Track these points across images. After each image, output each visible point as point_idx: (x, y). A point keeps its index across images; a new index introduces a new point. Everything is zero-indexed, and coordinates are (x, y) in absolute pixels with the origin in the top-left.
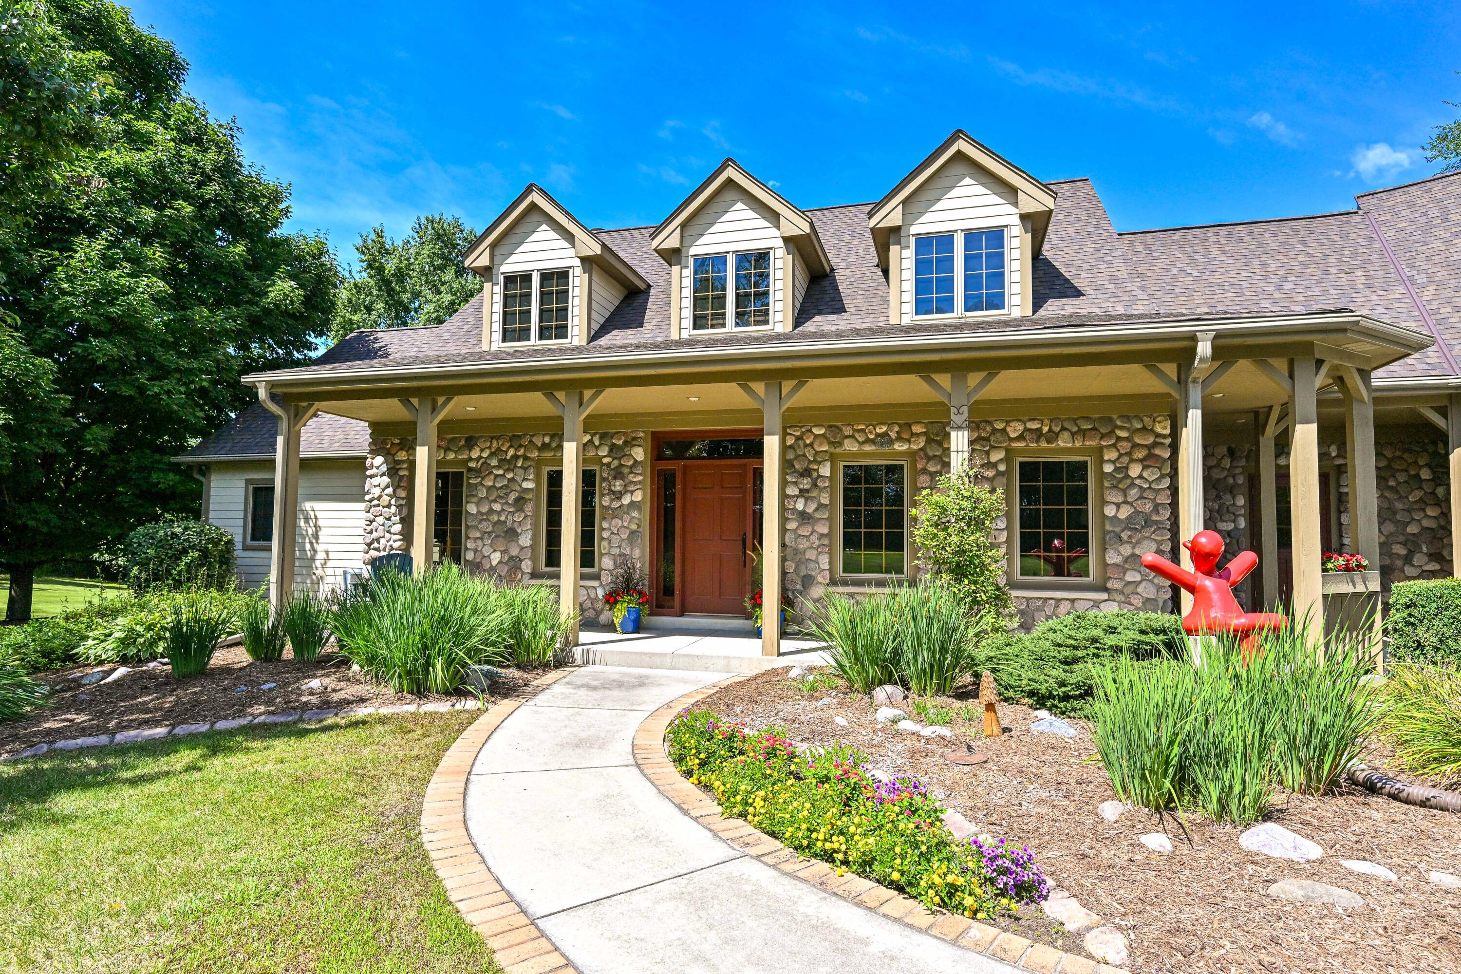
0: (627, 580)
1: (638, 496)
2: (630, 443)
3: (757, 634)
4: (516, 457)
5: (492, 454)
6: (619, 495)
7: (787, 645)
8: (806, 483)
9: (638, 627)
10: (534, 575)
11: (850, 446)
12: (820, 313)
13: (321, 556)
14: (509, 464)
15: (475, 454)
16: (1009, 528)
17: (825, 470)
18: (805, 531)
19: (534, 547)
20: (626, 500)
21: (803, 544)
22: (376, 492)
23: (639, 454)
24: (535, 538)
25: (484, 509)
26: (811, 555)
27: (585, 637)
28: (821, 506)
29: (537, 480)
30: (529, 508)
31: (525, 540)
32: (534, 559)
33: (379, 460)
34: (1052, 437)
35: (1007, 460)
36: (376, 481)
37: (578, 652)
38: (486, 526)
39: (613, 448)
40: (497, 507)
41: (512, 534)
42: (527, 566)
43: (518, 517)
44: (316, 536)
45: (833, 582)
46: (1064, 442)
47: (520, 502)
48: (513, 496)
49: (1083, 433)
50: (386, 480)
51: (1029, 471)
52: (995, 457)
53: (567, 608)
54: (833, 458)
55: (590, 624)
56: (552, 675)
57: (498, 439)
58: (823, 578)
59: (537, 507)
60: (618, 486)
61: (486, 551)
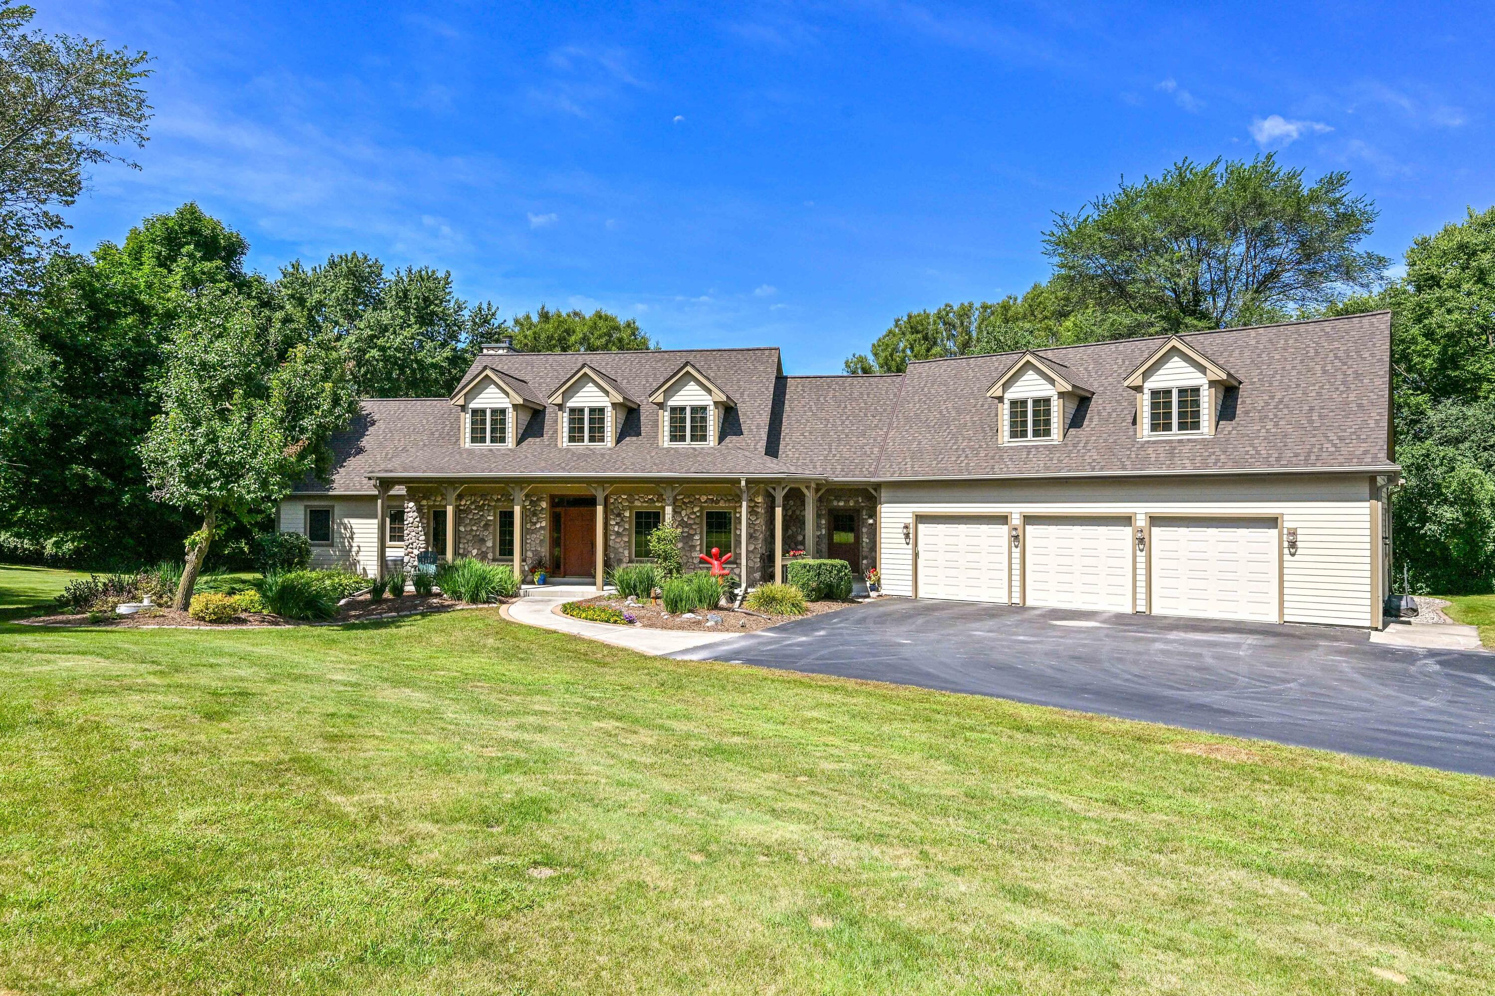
0: (540, 562)
1: (544, 524)
2: (540, 499)
3: (594, 584)
4: (484, 505)
5: (472, 503)
6: (535, 524)
7: (606, 588)
8: (618, 520)
9: (544, 582)
10: (494, 560)
11: (637, 503)
12: (630, 435)
13: (355, 549)
14: (481, 508)
15: (463, 503)
16: (701, 539)
17: (627, 514)
18: (618, 540)
19: (494, 546)
20: (538, 526)
21: (617, 546)
22: (411, 520)
23: (544, 505)
24: (494, 543)
25: (468, 529)
26: (621, 550)
27: (523, 587)
28: (625, 529)
29: (495, 516)
30: (491, 529)
31: (489, 544)
32: (494, 552)
33: (411, 504)
34: (717, 502)
35: (701, 511)
36: (410, 514)
37: (522, 592)
38: (470, 537)
39: (531, 501)
40: (475, 528)
41: (483, 541)
42: (490, 556)
43: (486, 533)
44: (352, 538)
45: (631, 561)
46: (722, 504)
47: (486, 526)
48: (483, 523)
49: (729, 501)
50: (416, 514)
51: (709, 515)
52: (696, 509)
53: (517, 575)
54: (631, 509)
55: (524, 582)
56: (514, 600)
57: (475, 495)
58: (626, 560)
59: (495, 530)
60: (534, 519)
61: (470, 549)
